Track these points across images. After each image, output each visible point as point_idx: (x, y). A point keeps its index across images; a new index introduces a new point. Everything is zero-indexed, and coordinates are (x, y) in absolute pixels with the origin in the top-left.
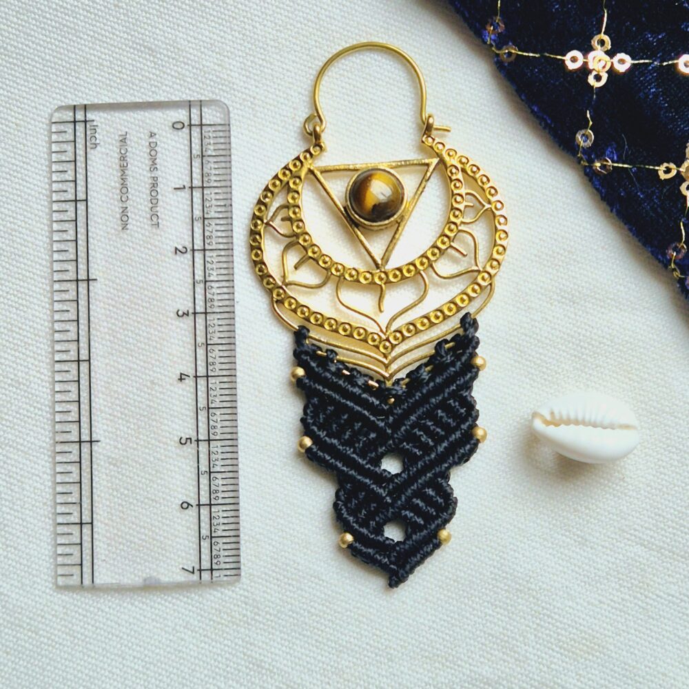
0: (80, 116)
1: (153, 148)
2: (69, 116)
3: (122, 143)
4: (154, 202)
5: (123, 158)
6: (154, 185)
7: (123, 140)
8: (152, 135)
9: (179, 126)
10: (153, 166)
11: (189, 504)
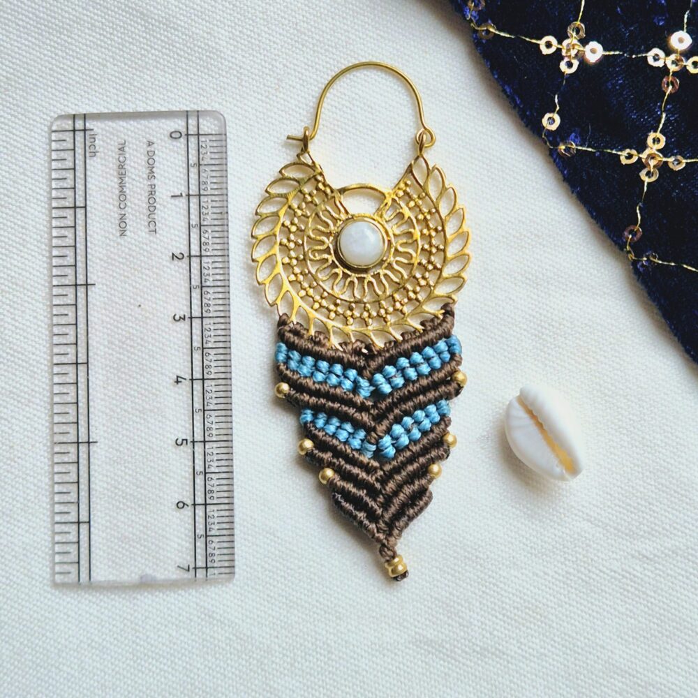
0: (79, 125)
1: (151, 156)
2: (68, 124)
3: (121, 152)
4: (152, 208)
5: (121, 166)
6: (152, 193)
7: (122, 149)
8: (150, 144)
9: (177, 135)
10: (151, 176)
11: (184, 504)
